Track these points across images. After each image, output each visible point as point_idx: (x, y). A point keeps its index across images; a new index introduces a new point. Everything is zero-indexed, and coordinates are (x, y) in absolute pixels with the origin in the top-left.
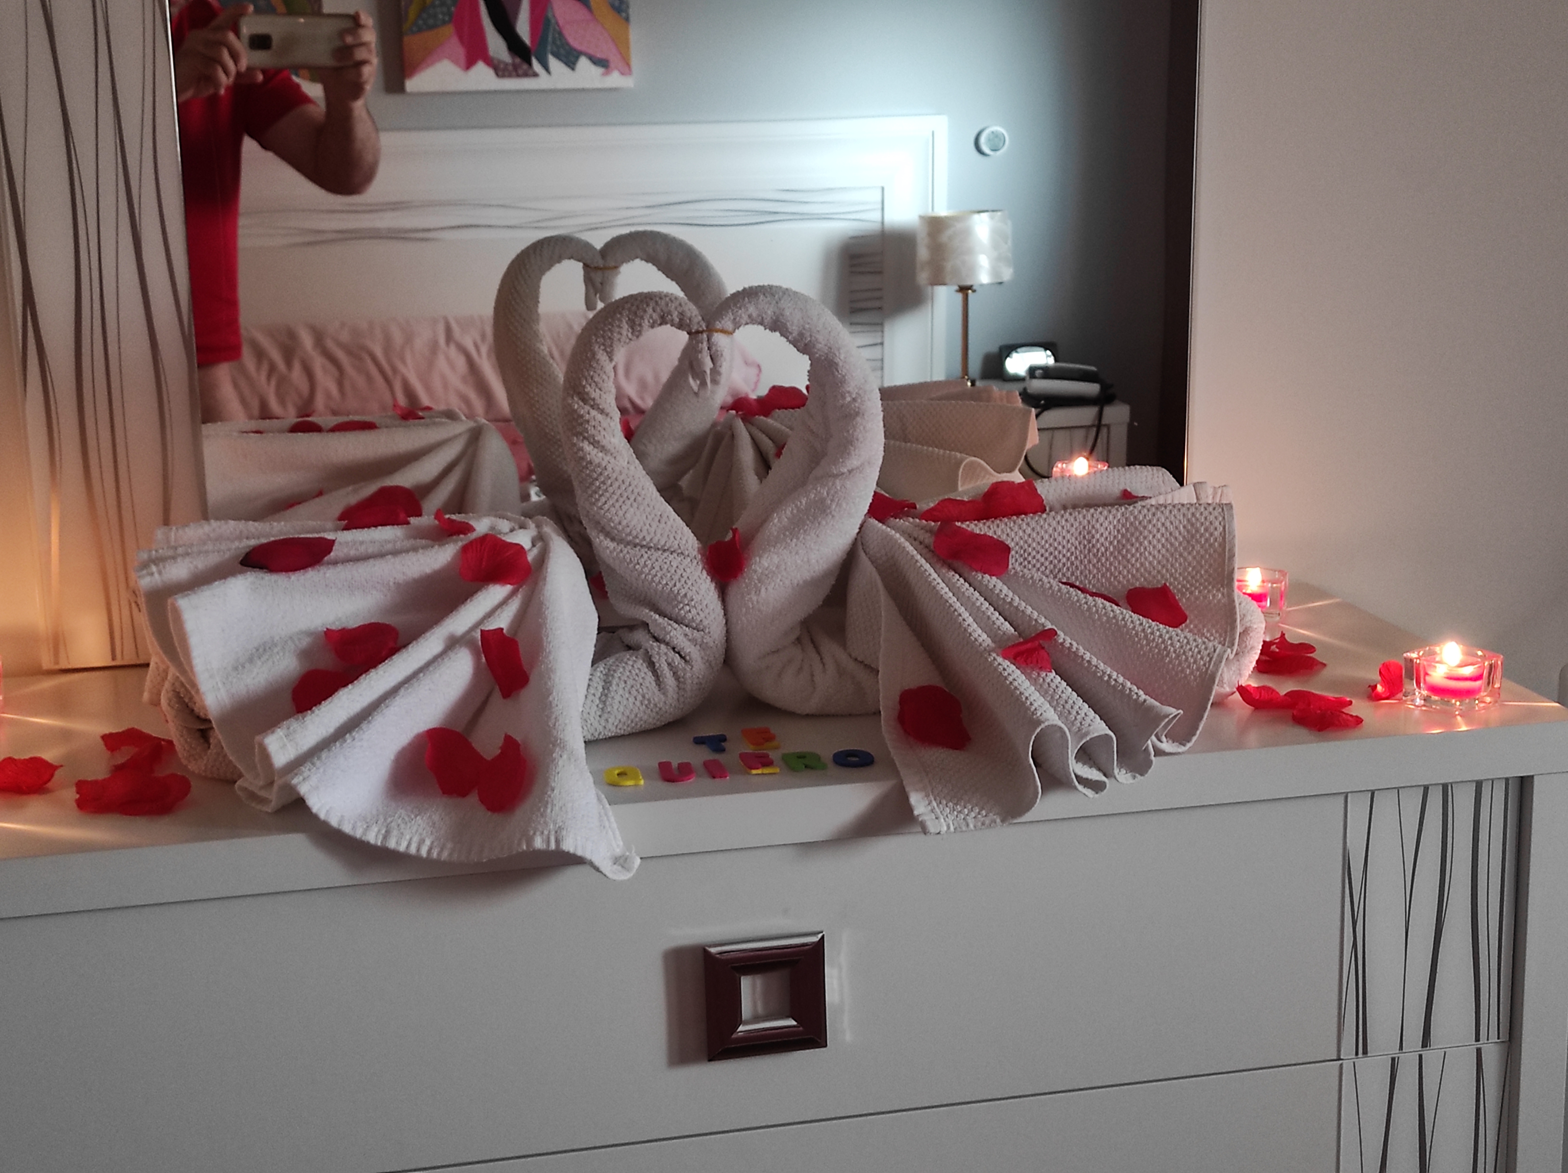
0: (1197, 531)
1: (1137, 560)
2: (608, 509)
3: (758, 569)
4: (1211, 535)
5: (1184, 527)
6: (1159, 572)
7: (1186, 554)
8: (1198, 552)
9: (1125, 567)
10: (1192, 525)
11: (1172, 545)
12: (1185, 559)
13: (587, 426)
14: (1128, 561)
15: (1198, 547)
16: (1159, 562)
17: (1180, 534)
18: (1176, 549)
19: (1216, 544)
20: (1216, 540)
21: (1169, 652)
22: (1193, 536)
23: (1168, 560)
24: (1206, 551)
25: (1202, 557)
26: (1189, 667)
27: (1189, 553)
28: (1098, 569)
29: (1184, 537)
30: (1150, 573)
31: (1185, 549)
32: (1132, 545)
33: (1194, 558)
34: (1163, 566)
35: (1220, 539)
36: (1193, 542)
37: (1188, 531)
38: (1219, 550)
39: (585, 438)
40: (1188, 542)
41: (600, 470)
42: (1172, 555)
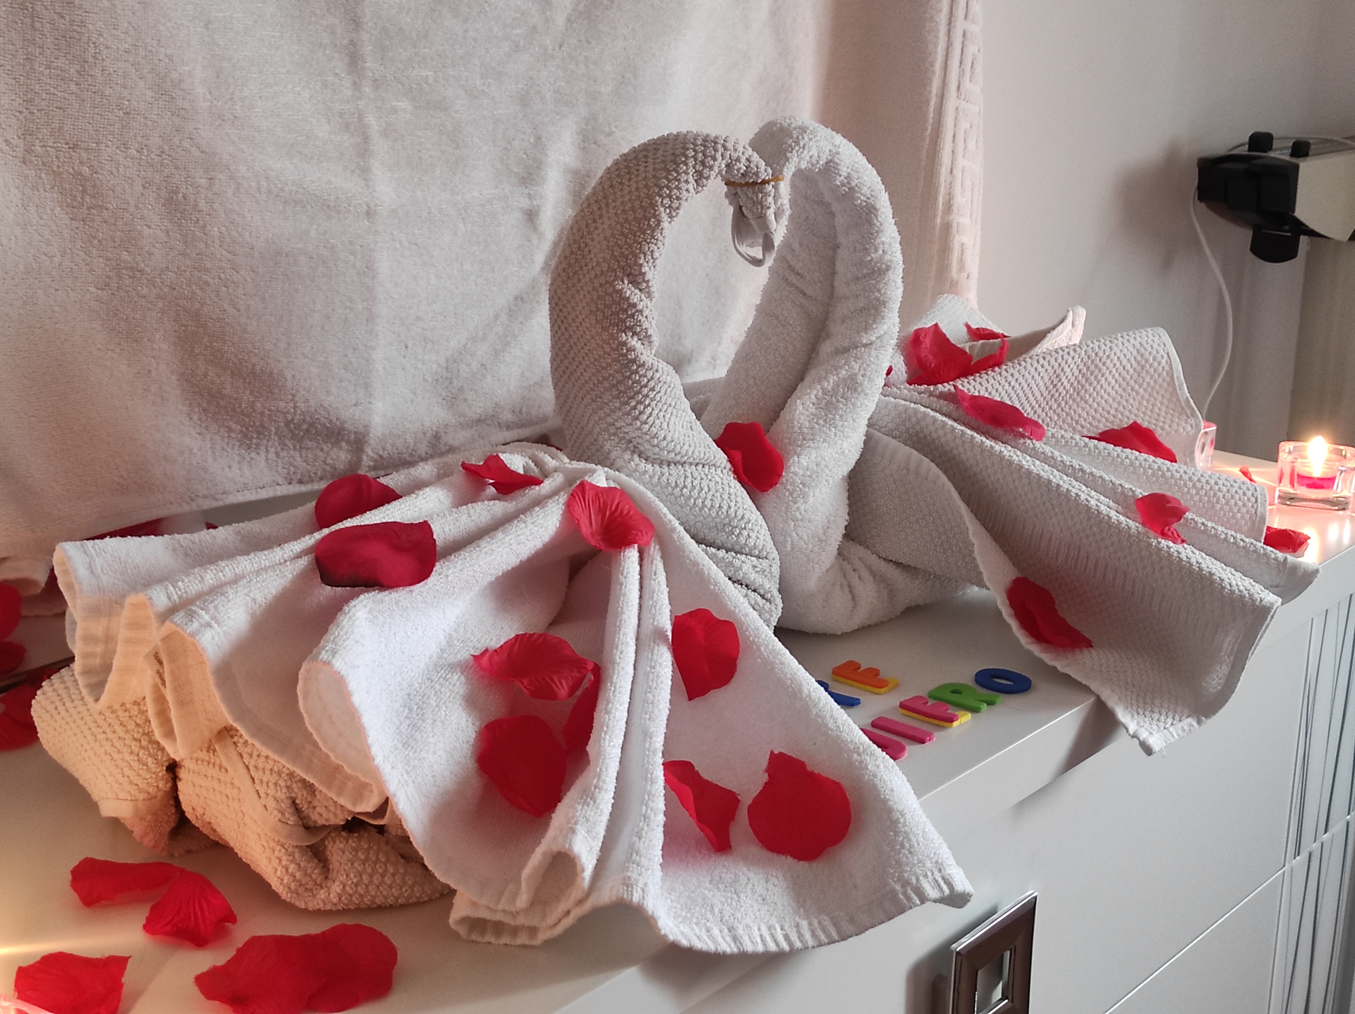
0: (1147, 361)
1: (1094, 400)
2: (654, 423)
3: (797, 469)
4: (1159, 363)
5: (1135, 358)
6: (1116, 410)
7: (1137, 387)
8: (1148, 384)
9: (1083, 409)
10: (1142, 356)
11: (1124, 379)
12: (1137, 393)
13: (640, 317)
14: (1086, 402)
15: (1148, 379)
16: (1114, 399)
17: (1131, 365)
18: (1128, 384)
19: (1165, 373)
20: (1163, 367)
21: (1218, 500)
22: (1143, 367)
23: (1121, 396)
24: (1155, 382)
25: (1153, 388)
26: (1239, 511)
27: (1140, 386)
28: (1058, 415)
29: (1135, 370)
30: (1109, 413)
31: (1135, 382)
32: (1090, 384)
33: (1145, 390)
34: (1119, 403)
35: (1167, 368)
36: (1143, 374)
37: (1138, 363)
38: (1168, 379)
39: (634, 333)
40: (1139, 375)
41: (650, 374)
42: (1124, 390)
